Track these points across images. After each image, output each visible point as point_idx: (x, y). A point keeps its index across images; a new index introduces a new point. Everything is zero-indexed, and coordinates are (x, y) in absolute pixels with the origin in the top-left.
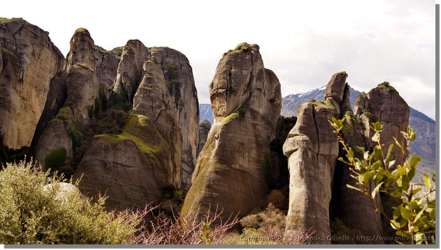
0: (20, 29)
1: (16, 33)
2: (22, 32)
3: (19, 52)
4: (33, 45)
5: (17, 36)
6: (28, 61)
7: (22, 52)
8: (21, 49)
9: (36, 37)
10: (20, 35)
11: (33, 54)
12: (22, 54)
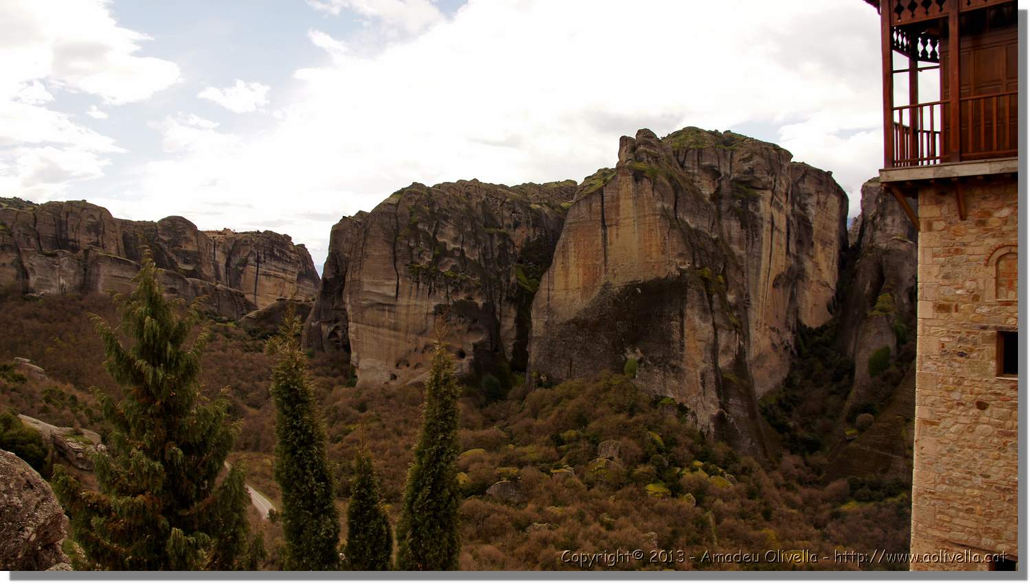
0: (804, 176)
1: (799, 181)
2: (806, 180)
3: (803, 202)
4: (818, 192)
5: (800, 185)
6: (813, 212)
7: (806, 202)
8: (805, 199)
9: (821, 183)
10: (804, 183)
11: (818, 203)
12: (807, 205)
